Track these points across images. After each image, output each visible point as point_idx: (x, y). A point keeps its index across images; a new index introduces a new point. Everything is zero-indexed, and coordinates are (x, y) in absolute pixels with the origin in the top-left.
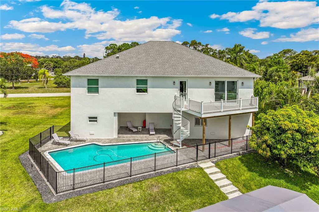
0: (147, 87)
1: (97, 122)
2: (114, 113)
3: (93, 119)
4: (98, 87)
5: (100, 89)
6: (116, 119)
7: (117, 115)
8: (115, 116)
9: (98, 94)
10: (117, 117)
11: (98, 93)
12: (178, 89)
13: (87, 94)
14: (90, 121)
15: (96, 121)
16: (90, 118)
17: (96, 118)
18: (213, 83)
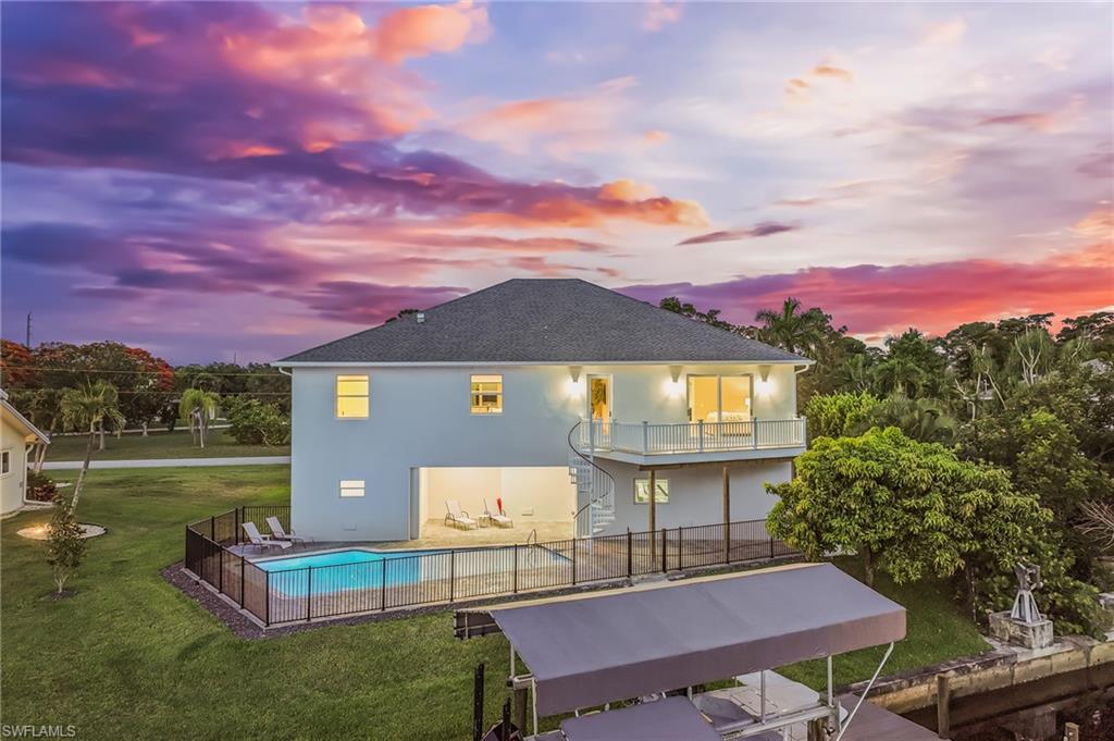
2: (411, 469)
7: (418, 473)
8: (412, 477)
18: (682, 382)
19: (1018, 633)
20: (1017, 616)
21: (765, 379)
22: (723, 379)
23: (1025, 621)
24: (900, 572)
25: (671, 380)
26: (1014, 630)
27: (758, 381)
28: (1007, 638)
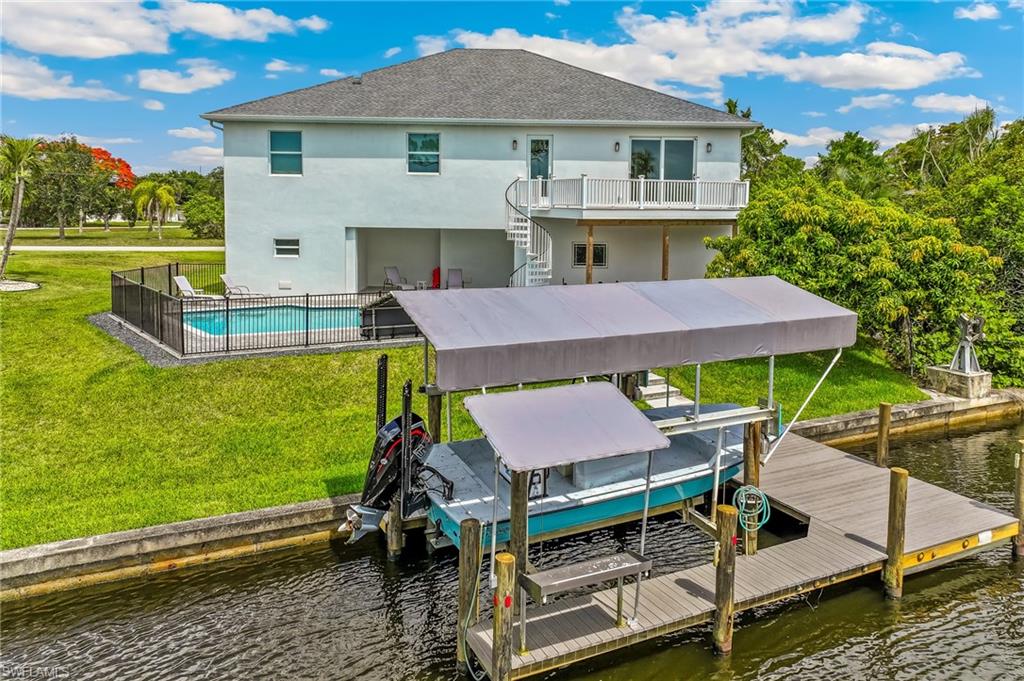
0: (438, 156)
1: (298, 254)
2: (347, 228)
3: (287, 246)
4: (301, 155)
5: (305, 160)
6: (352, 245)
7: (354, 234)
8: (348, 238)
9: (300, 176)
10: (354, 242)
11: (301, 172)
12: (524, 162)
13: (271, 175)
14: (280, 251)
15: (296, 252)
16: (278, 242)
17: (296, 242)
18: (625, 145)
19: (956, 383)
20: (956, 368)
23: (964, 372)
26: (952, 381)
28: (944, 388)
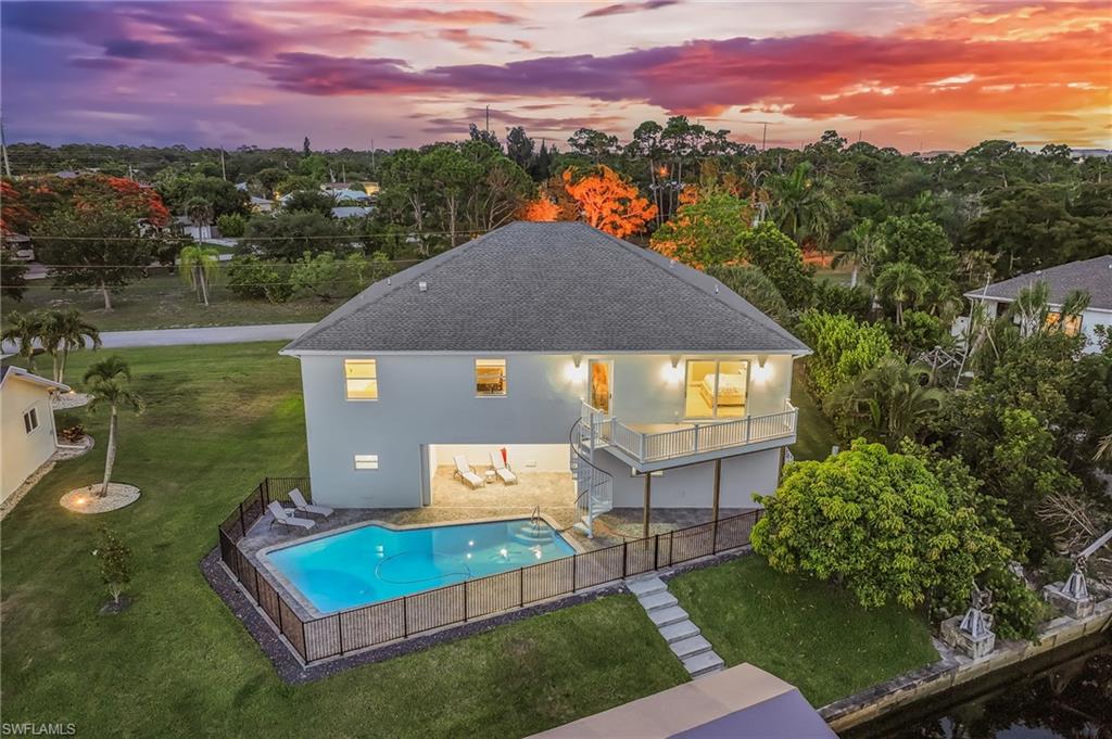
2: (421, 446)
8: (422, 453)
9: (376, 400)
13: (348, 399)
18: (681, 366)
19: (964, 644)
20: (966, 627)
21: (762, 366)
22: (721, 363)
23: (971, 634)
24: (867, 596)
25: (670, 365)
26: (960, 640)
27: (755, 366)
28: (954, 645)
